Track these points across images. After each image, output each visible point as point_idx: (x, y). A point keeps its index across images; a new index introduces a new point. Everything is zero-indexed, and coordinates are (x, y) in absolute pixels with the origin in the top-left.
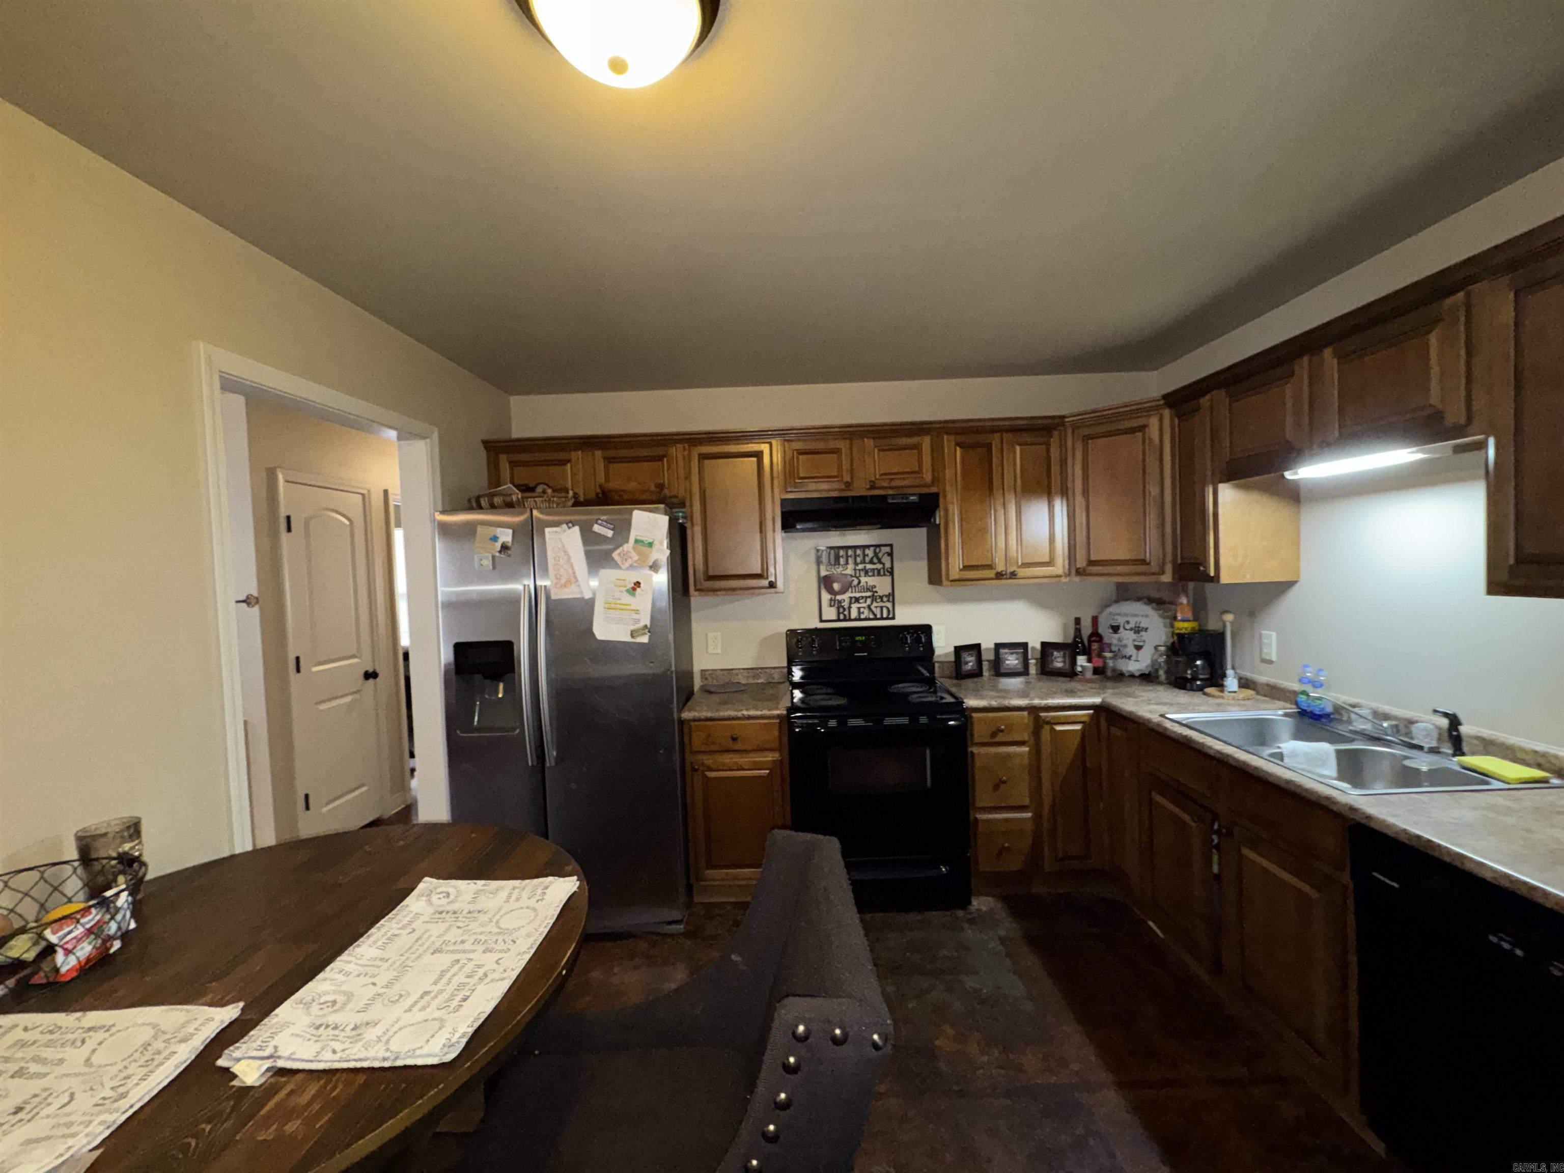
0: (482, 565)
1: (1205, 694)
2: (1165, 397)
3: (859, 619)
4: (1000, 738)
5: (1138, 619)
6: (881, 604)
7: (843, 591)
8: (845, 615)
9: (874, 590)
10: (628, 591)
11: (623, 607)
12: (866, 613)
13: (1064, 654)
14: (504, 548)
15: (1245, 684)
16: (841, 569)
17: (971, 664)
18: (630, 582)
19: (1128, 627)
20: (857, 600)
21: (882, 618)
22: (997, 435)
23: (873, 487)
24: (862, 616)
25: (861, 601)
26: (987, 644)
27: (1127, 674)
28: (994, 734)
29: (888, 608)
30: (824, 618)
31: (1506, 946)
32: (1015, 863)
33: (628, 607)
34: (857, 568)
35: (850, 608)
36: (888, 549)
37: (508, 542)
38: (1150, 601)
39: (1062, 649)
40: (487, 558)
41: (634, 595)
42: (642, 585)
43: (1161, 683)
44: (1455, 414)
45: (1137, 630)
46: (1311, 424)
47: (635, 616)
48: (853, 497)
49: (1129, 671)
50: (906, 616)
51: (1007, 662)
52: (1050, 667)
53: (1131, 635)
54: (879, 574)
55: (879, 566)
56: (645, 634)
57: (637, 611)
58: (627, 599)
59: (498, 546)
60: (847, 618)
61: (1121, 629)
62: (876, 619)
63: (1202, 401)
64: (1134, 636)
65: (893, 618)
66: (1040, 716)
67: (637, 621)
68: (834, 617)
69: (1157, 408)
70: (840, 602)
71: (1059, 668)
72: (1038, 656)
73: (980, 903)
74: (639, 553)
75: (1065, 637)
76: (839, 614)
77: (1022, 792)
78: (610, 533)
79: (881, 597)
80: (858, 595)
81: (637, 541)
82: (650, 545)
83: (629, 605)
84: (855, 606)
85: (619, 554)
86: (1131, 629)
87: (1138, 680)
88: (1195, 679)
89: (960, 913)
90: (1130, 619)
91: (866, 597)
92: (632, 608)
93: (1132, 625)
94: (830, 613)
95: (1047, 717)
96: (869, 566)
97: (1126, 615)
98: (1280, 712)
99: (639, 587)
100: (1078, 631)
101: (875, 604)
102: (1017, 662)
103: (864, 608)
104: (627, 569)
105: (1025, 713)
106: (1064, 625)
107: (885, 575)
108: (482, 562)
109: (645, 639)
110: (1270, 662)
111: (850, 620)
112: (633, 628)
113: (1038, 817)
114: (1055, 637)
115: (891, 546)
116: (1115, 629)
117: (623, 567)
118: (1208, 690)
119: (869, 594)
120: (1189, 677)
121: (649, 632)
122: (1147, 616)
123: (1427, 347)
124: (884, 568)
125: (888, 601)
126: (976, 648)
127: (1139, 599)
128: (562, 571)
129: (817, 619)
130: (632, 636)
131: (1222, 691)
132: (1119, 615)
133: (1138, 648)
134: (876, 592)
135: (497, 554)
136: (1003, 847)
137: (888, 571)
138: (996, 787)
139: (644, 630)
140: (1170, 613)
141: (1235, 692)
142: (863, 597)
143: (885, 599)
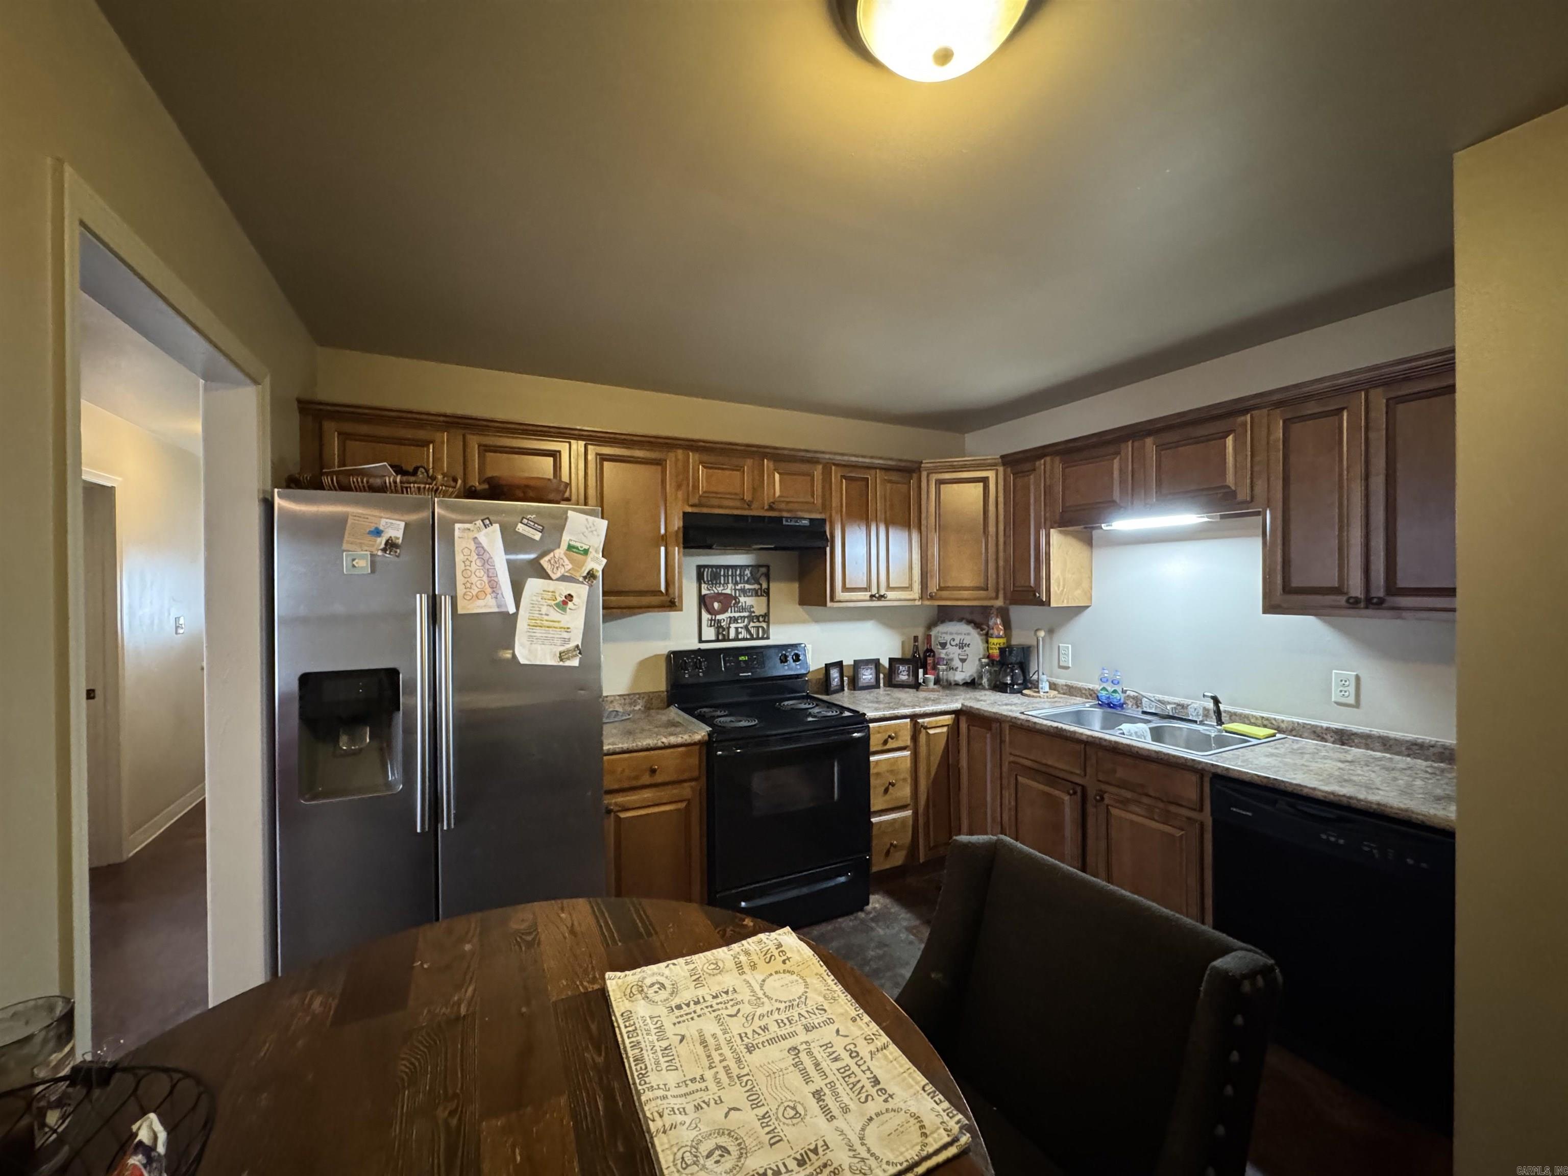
0: (354, 566)
1: (1023, 694)
2: (1002, 457)
3: (736, 639)
4: (891, 744)
5: (962, 637)
6: (757, 624)
7: (723, 611)
8: (724, 635)
9: (752, 610)
10: (557, 605)
11: (551, 624)
12: (744, 634)
13: (909, 668)
14: (391, 545)
15: (1053, 686)
16: (722, 588)
17: (836, 680)
18: (561, 594)
19: (953, 643)
20: (735, 620)
21: (758, 638)
22: (873, 472)
23: (771, 508)
24: (740, 636)
25: (739, 621)
26: (848, 661)
27: (953, 683)
28: (885, 742)
29: (763, 628)
30: (703, 639)
31: (1332, 839)
32: (898, 859)
33: (556, 624)
34: (737, 587)
35: (729, 628)
36: (763, 570)
37: (398, 538)
38: (969, 622)
39: (907, 664)
40: (362, 557)
41: (564, 610)
42: (575, 599)
43: (984, 689)
44: (1243, 494)
45: (962, 646)
46: (1133, 489)
47: (565, 635)
48: (753, 517)
49: (955, 681)
50: (779, 635)
51: (864, 677)
52: (897, 679)
53: (957, 650)
54: (757, 595)
55: (756, 586)
56: (576, 655)
57: (567, 630)
58: (555, 615)
59: (381, 541)
60: (726, 638)
61: (948, 645)
62: (752, 639)
63: (1037, 463)
64: (960, 651)
65: (768, 638)
66: (918, 723)
67: (566, 641)
68: (713, 638)
69: (995, 465)
70: (719, 621)
71: (903, 681)
72: (887, 671)
73: (876, 902)
74: (571, 560)
75: (903, 653)
76: (718, 634)
77: (904, 792)
78: (537, 536)
79: (758, 617)
80: (737, 615)
81: (570, 548)
82: (586, 552)
83: (559, 622)
84: (733, 626)
85: (549, 561)
86: (956, 645)
87: (961, 688)
88: (1012, 684)
89: (861, 915)
90: (955, 636)
91: (745, 617)
92: (561, 625)
93: (957, 642)
94: (709, 633)
95: (924, 723)
96: (747, 586)
97: (951, 634)
98: (1087, 705)
99: (571, 601)
100: (916, 648)
101: (752, 624)
102: (871, 676)
103: (741, 628)
104: (557, 580)
105: (908, 720)
106: (903, 643)
107: (762, 595)
108: (354, 563)
109: (575, 662)
110: (1067, 668)
111: (729, 640)
112: (562, 649)
113: (916, 814)
114: (897, 655)
115: (768, 567)
116: (943, 645)
117: (554, 577)
118: (1025, 692)
119: (746, 614)
120: (1009, 682)
121: (580, 653)
122: (969, 634)
123: (1225, 447)
124: (761, 589)
125: (764, 621)
126: (839, 664)
127: (960, 620)
128: (474, 579)
129: (696, 640)
130: (561, 660)
131: (1038, 692)
132: (946, 633)
133: (963, 661)
134: (754, 612)
135: (380, 553)
136: (892, 844)
137: (764, 592)
138: (886, 791)
139: (575, 651)
140: (984, 632)
141: (1047, 692)
142: (741, 617)
143: (761, 619)
